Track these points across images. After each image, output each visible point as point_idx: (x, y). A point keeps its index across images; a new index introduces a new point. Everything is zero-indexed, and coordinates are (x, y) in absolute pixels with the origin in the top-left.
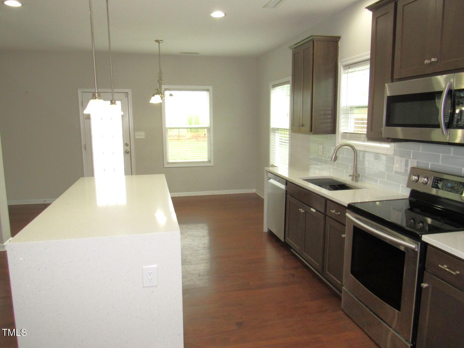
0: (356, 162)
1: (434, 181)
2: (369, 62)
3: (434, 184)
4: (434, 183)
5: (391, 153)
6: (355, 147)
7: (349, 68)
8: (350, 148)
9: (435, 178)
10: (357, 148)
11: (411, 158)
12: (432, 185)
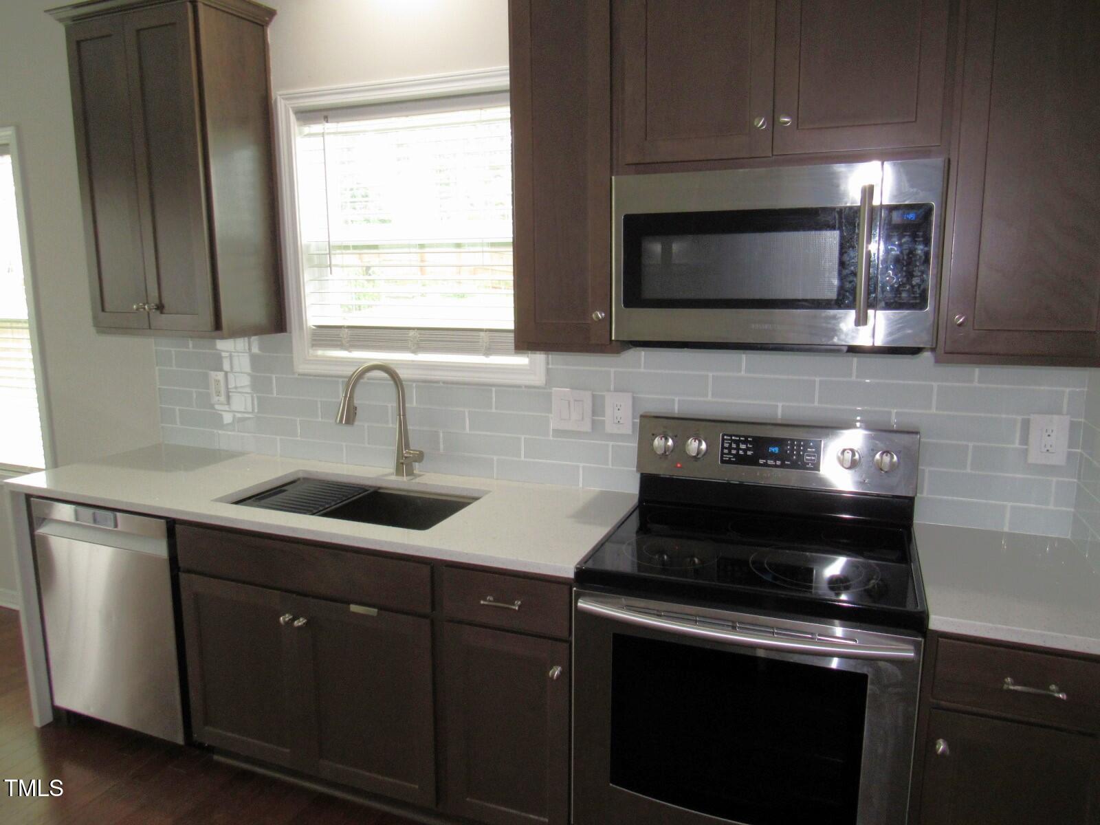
0: (404, 415)
1: (726, 445)
2: (508, 95)
3: (730, 453)
4: (726, 451)
5: (538, 379)
6: (398, 371)
7: (326, 119)
8: (385, 375)
9: (725, 437)
10: (403, 374)
11: (612, 387)
12: (722, 457)
